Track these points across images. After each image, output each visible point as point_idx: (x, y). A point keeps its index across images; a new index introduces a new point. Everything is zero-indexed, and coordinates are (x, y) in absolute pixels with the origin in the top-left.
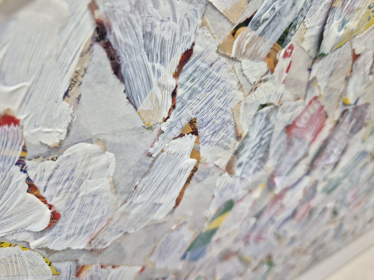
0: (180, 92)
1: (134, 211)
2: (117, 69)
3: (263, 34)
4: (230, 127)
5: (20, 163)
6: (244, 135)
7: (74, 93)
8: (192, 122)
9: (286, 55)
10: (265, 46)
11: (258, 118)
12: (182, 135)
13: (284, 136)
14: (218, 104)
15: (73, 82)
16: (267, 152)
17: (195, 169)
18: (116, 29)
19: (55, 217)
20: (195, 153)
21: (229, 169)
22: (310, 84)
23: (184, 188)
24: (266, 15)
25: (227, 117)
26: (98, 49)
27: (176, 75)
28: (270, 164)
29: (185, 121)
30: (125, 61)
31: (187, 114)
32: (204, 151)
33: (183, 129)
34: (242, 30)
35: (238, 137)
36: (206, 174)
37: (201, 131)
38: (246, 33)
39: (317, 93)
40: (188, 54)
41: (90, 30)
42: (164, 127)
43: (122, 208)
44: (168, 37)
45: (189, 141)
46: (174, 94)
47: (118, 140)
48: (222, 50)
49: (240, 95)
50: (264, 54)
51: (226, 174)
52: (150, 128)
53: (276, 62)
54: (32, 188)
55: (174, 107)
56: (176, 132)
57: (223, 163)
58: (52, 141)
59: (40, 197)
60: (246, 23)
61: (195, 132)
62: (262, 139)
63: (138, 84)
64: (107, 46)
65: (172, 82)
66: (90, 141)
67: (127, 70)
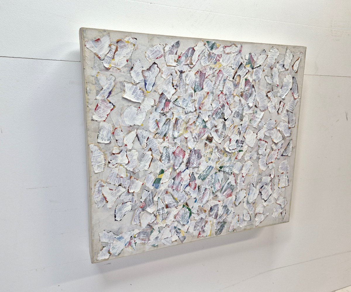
0: (148, 143)
1: (141, 165)
2: (139, 140)
3: (160, 135)
4: (158, 151)
5: (126, 151)
6: (162, 153)
7: (133, 143)
8: (150, 149)
9: (166, 138)
10: (162, 136)
11: (164, 150)
12: (149, 151)
13: (173, 155)
14: (155, 146)
15: (134, 141)
16: (169, 158)
17: (152, 159)
18: (138, 135)
19: (129, 162)
20: (152, 155)
21: (160, 160)
22: (175, 143)
23: (151, 163)
24: (160, 132)
25: (157, 149)
26: (137, 137)
27: (147, 141)
28: (172, 162)
29: (149, 148)
30: (140, 139)
31: (149, 147)
32: (154, 155)
33: (149, 150)
34: (156, 135)
35: (161, 153)
36: (155, 161)
37: (152, 151)
38: (157, 135)
39: (178, 145)
40: (148, 138)
41: (136, 135)
42: (146, 149)
43: (139, 164)
44: (145, 136)
45: (150, 152)
46: (147, 144)
47: (139, 150)
48: (154, 137)
49: (159, 145)
50: (162, 138)
51: (160, 162)
52: (143, 149)
53: (165, 139)
54: (127, 156)
55: (147, 146)
56: (148, 150)
57: (159, 159)
58: (130, 149)
59: (127, 158)
60: (157, 133)
61: (151, 151)
62: (167, 155)
63: (141, 142)
64: (138, 137)
65: (146, 142)
66: (135, 150)
67: (140, 140)
